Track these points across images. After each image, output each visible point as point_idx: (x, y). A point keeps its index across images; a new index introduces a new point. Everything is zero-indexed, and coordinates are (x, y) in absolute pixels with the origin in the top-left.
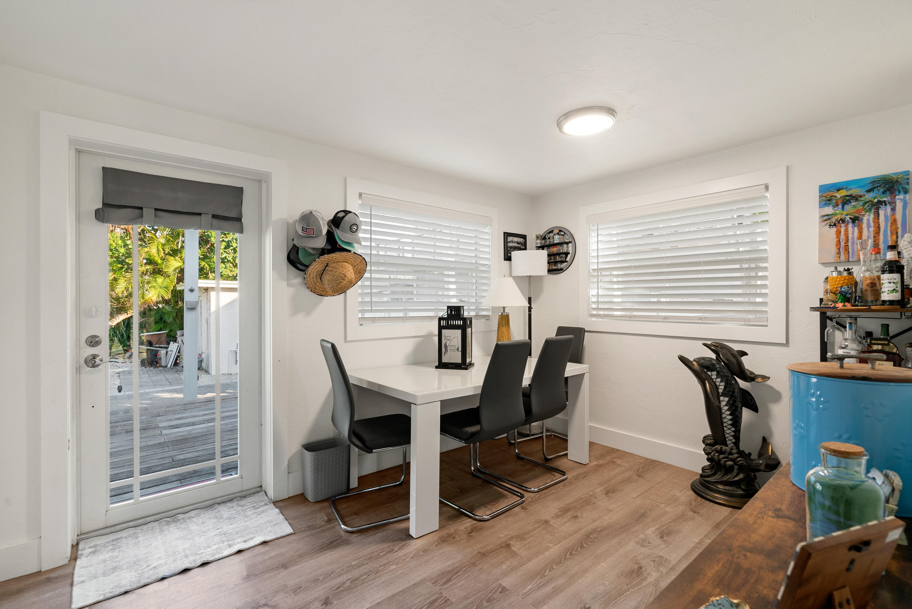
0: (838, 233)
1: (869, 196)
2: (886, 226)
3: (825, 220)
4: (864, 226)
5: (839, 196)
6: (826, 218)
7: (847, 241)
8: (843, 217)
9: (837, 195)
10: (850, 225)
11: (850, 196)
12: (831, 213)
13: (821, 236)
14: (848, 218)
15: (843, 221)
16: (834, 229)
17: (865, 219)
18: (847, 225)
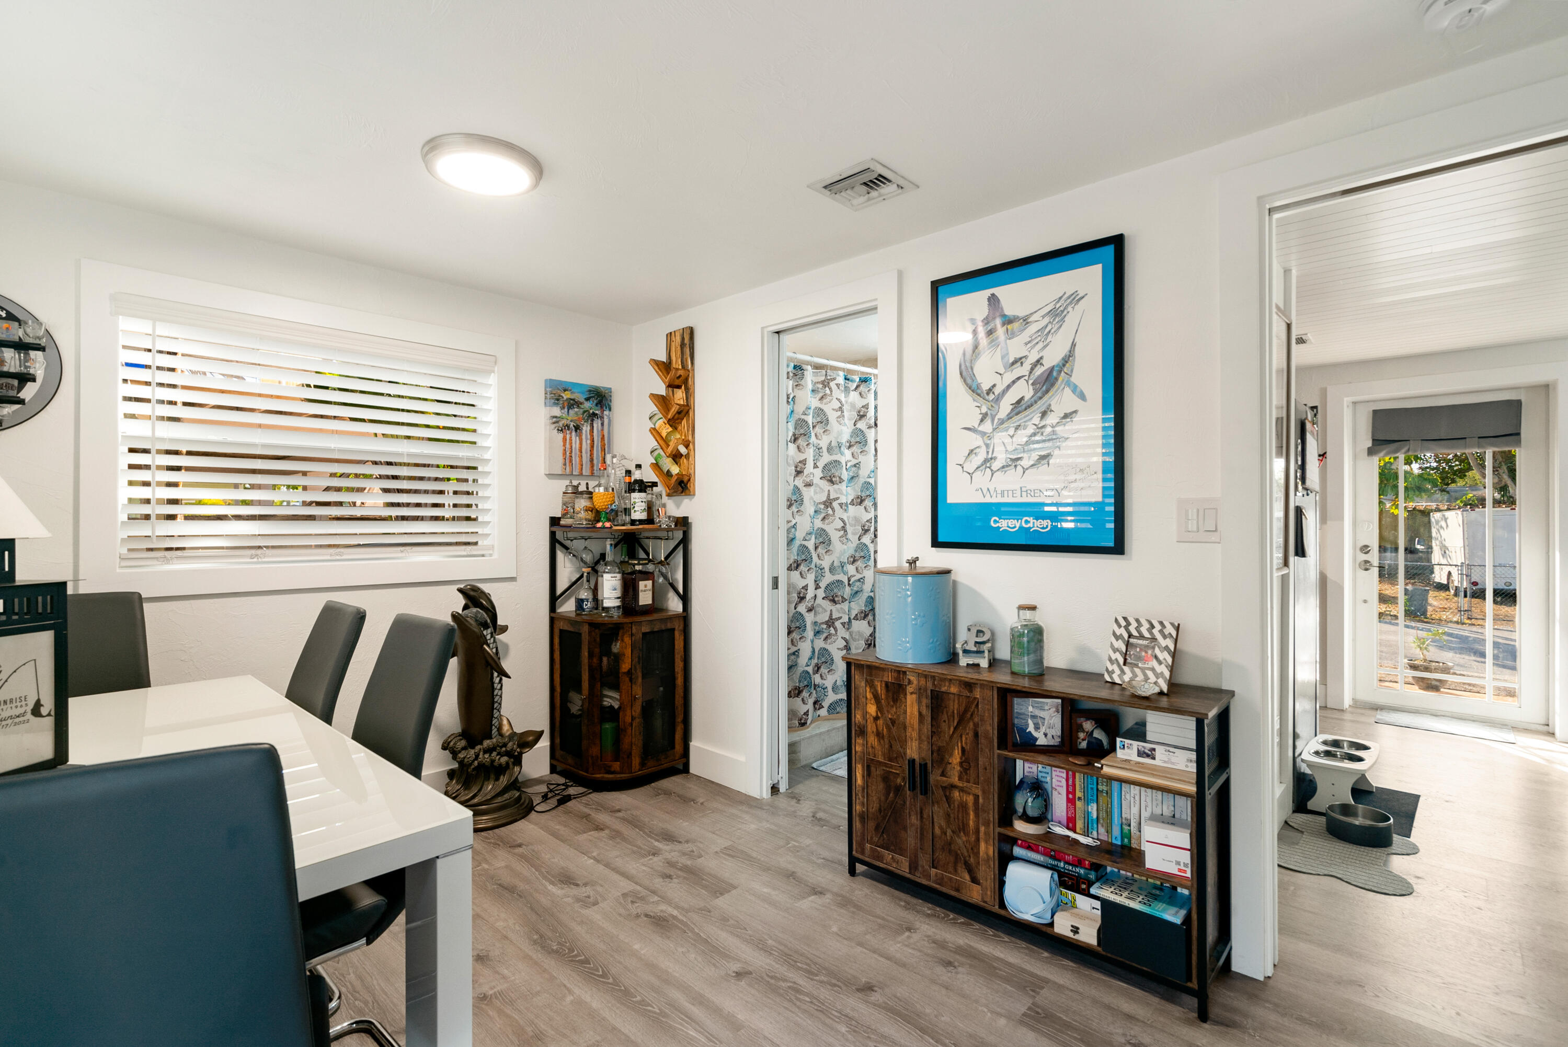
0: (565, 440)
1: (587, 405)
2: (598, 440)
3: (554, 423)
4: (584, 437)
5: (565, 398)
6: (555, 420)
7: (571, 453)
8: (568, 422)
9: (563, 395)
10: (574, 433)
11: (573, 400)
12: (558, 415)
13: (550, 441)
14: (572, 424)
15: (568, 426)
16: (561, 435)
17: (584, 428)
18: (571, 433)
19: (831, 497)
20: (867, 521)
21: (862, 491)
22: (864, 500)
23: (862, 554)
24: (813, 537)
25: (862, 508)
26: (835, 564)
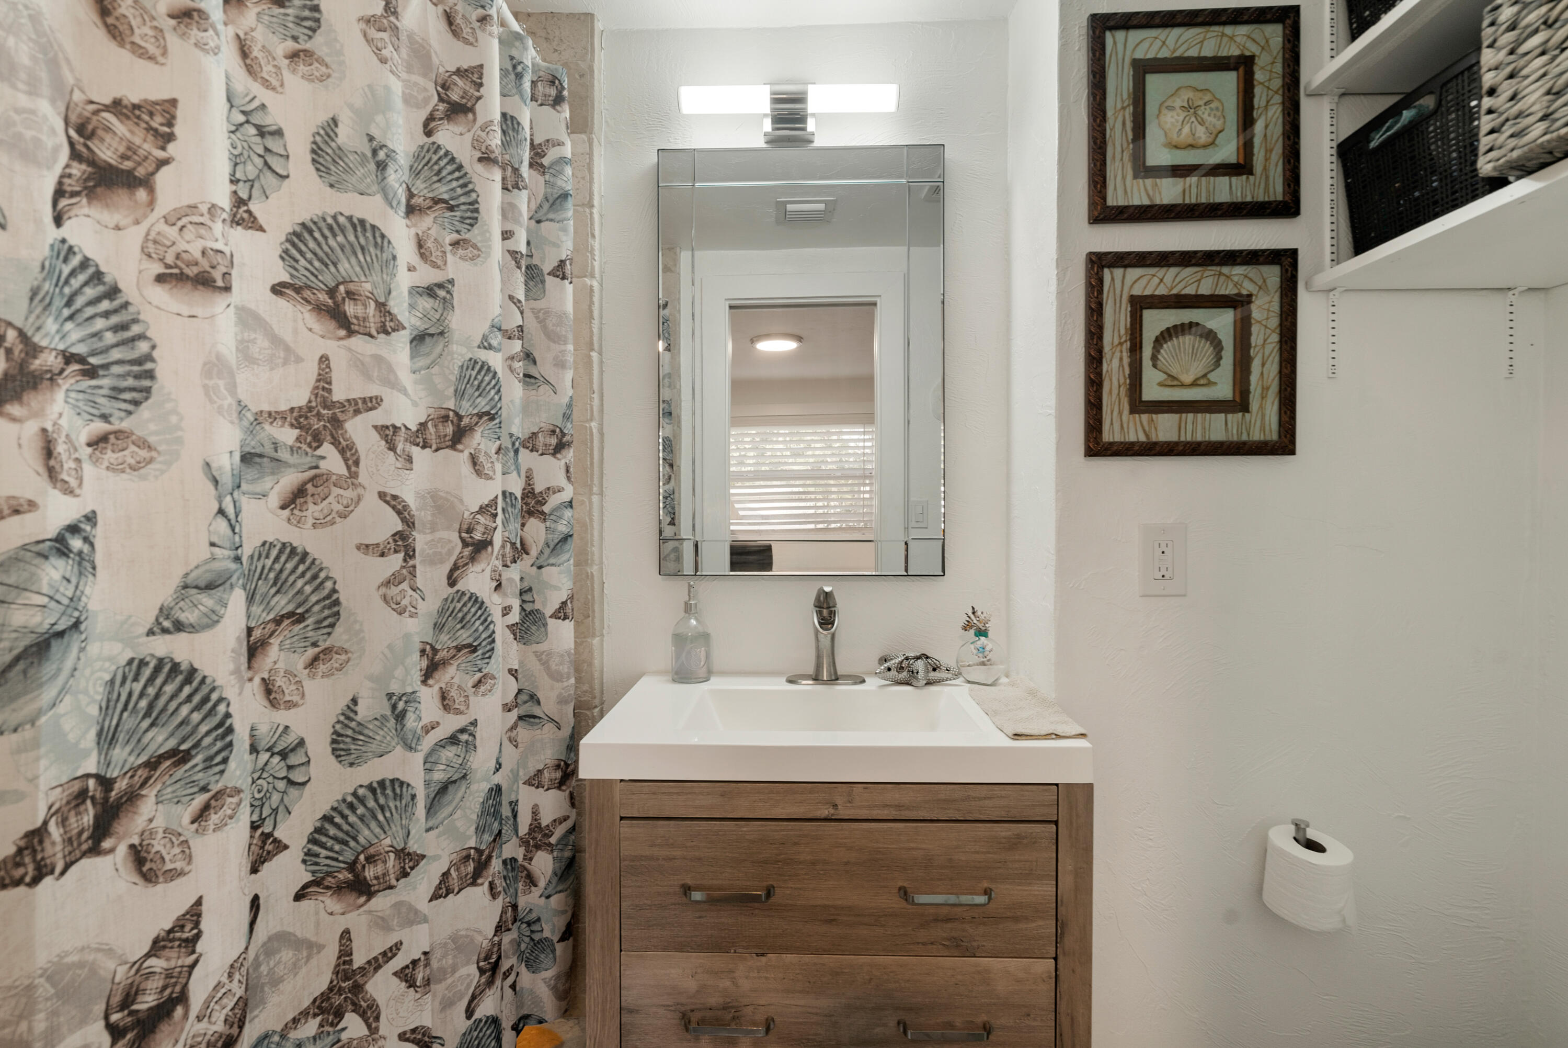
19: (339, 394)
20: (482, 510)
21: (460, 394)
22: (470, 429)
23: (464, 636)
24: (237, 598)
25: (460, 459)
26: (364, 711)
